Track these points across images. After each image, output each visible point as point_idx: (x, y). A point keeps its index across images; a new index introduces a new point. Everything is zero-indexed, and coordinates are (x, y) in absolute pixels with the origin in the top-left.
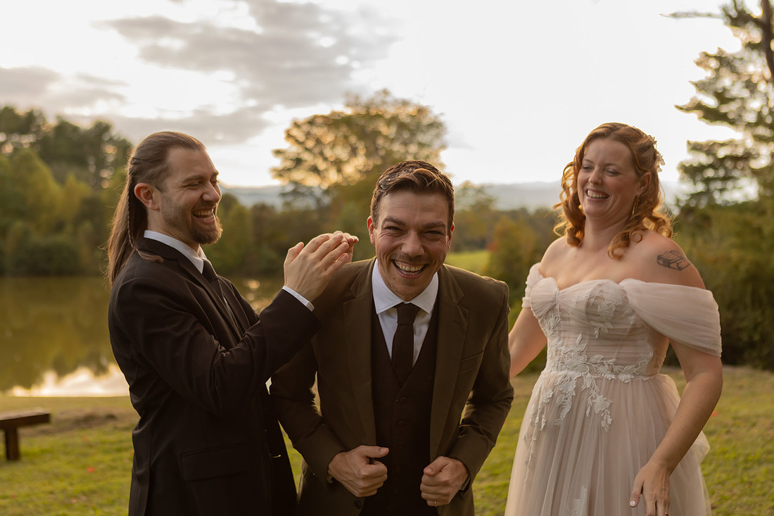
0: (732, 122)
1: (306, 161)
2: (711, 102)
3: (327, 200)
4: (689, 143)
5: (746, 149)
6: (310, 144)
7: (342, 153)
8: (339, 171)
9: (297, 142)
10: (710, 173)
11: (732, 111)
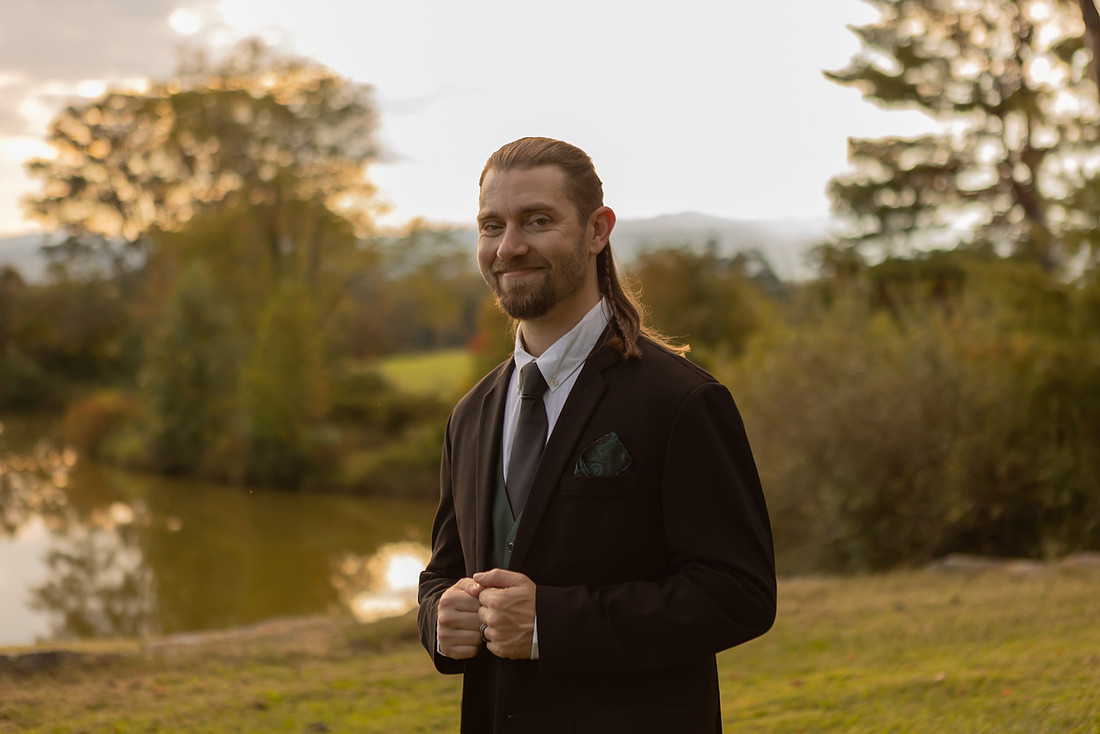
0: (929, 104)
1: (93, 183)
2: (887, 64)
3: (135, 260)
4: (852, 143)
5: (953, 153)
6: (101, 149)
7: (164, 165)
8: (160, 202)
9: (76, 145)
10: (888, 199)
11: (929, 83)
